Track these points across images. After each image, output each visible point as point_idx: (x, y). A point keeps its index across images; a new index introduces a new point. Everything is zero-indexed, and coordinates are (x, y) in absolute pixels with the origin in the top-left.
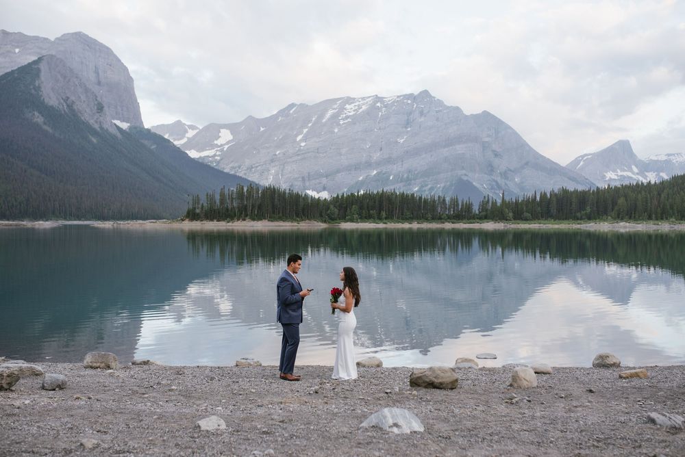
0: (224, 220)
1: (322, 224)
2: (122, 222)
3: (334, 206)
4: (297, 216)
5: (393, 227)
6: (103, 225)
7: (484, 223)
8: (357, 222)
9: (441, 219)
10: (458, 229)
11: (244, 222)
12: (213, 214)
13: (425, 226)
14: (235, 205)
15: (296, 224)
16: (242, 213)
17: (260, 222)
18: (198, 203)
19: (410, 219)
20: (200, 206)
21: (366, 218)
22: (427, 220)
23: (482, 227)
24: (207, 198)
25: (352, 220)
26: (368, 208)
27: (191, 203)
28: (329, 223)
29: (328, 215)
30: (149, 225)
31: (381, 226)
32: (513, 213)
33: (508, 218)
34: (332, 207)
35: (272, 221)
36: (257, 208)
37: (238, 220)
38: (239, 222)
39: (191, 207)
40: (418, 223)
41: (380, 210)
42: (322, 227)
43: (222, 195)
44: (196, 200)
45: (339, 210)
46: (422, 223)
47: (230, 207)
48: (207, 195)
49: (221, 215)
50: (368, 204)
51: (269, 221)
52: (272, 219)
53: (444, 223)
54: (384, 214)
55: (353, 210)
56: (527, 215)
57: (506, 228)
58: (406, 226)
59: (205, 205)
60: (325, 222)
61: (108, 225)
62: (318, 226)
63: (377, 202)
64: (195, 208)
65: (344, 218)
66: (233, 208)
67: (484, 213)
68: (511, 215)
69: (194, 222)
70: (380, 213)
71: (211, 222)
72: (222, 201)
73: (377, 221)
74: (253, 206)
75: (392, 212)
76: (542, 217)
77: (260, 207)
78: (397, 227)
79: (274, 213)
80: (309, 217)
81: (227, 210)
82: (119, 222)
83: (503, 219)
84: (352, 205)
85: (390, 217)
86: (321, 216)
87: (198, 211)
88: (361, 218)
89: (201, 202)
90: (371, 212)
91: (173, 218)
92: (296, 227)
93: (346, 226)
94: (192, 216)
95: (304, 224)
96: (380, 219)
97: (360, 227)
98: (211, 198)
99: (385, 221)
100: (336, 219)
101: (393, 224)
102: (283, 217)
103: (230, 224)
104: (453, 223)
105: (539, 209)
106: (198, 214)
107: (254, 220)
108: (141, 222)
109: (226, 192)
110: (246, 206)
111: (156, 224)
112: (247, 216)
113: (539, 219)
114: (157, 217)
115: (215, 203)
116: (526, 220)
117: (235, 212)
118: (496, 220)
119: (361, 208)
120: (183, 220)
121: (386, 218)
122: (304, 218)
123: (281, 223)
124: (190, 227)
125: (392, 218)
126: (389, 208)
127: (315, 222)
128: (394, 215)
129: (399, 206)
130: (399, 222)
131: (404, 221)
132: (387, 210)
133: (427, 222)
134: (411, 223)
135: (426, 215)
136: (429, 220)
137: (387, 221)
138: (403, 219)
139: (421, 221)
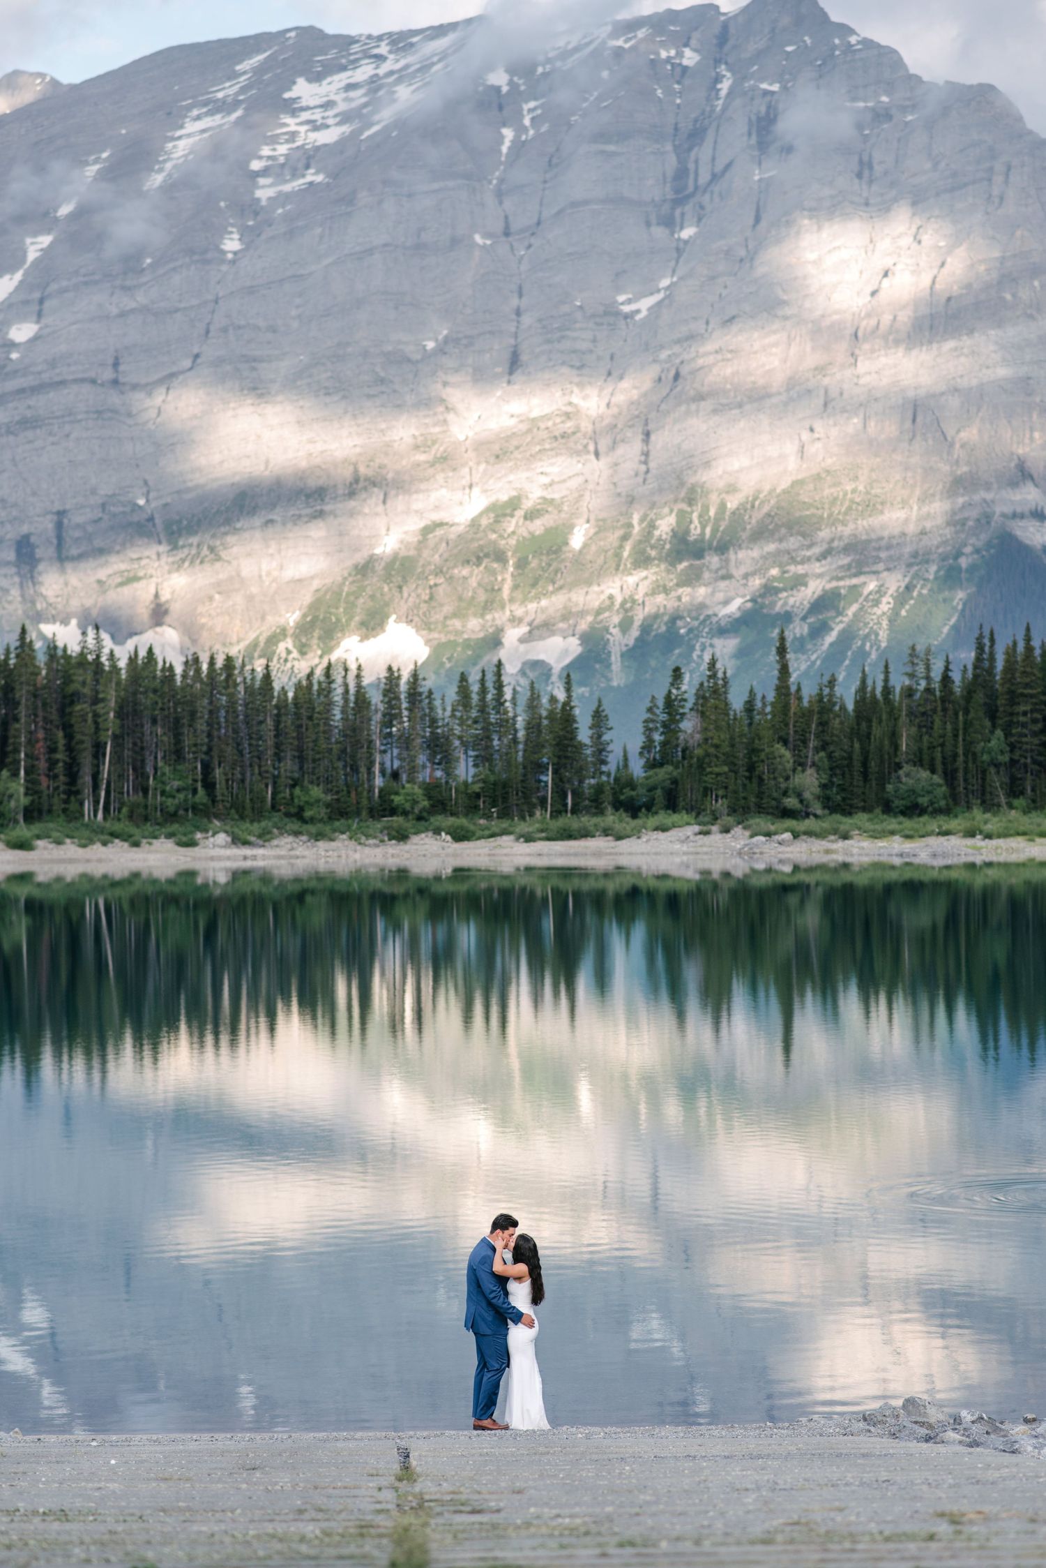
5: (71, 872)
7: (636, 833)
9: (393, 812)
10: (489, 874)
13: (286, 857)
19: (185, 817)
22: (298, 819)
23: (624, 861)
32: (837, 768)
33: (791, 802)
40: (237, 841)
46: (265, 837)
53: (402, 837)
54: (15, 790)
56: (916, 778)
57: (761, 866)
58: (158, 858)
67: (663, 773)
68: (809, 781)
75: (72, 774)
76: (1014, 790)
78: (97, 870)
83: (761, 810)
85: (54, 809)
99: (22, 831)
101: (70, 849)
104: (460, 836)
105: (997, 740)
113: (989, 805)
116: (913, 810)
118: (715, 818)
121: (32, 814)
125: (73, 816)
126: (52, 750)
128: (87, 791)
129: (115, 737)
130: (114, 835)
131: (149, 827)
132: (42, 765)
133: (297, 834)
134: (192, 844)
135: (297, 791)
136: (312, 820)
137: (36, 828)
138: (146, 819)
139: (256, 827)
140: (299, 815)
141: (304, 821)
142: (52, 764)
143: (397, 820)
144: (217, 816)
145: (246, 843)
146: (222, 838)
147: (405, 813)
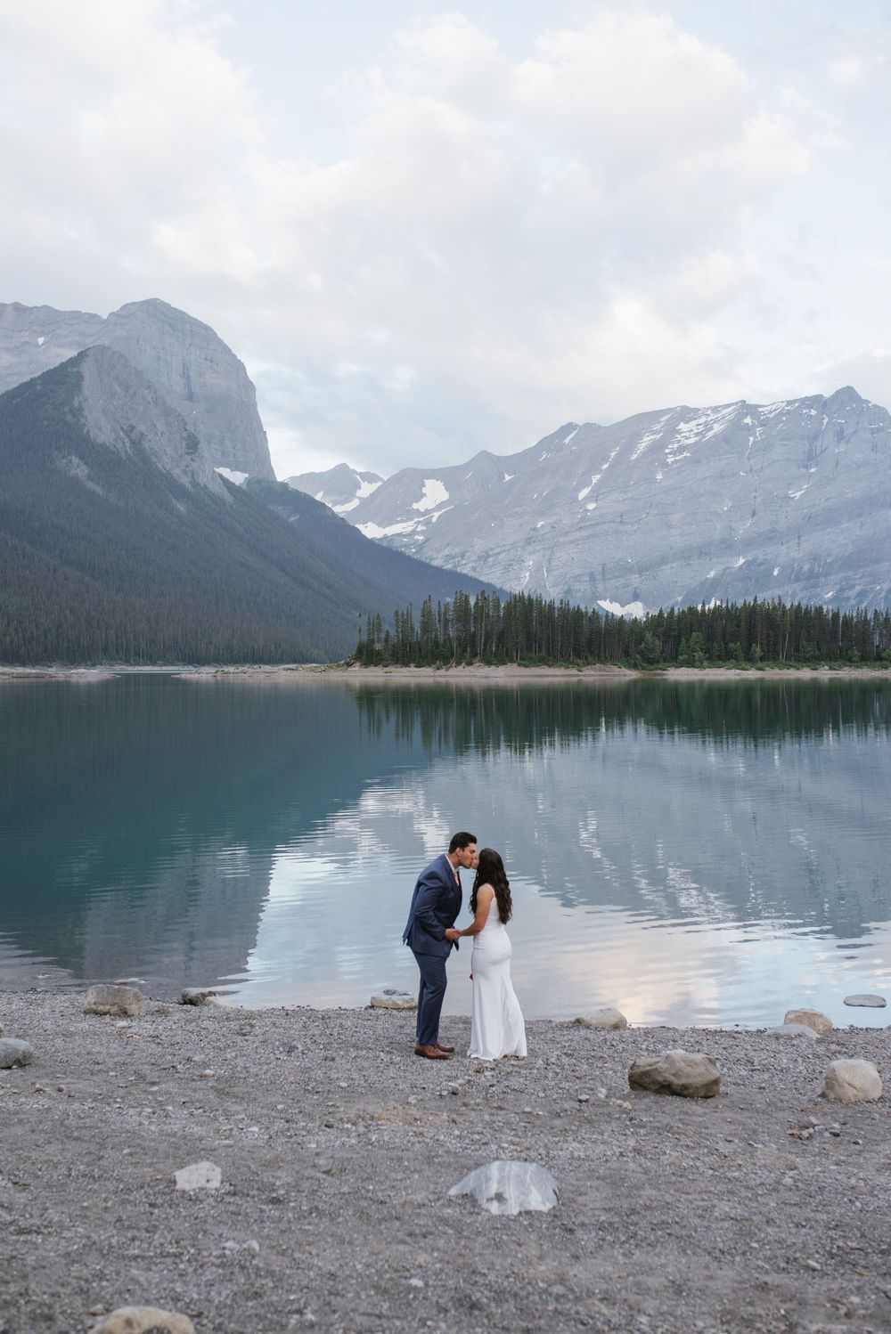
0: (429, 665)
1: (630, 672)
2: (232, 669)
3: (654, 635)
4: (578, 655)
5: (777, 677)
6: (197, 676)
8: (702, 667)
9: (882, 659)
11: (470, 668)
12: (407, 652)
13: (847, 674)
14: (452, 633)
15: (575, 672)
16: (466, 651)
17: (502, 668)
18: (379, 630)
19: (813, 661)
20: (383, 636)
21: (720, 658)
22: (850, 661)
24: (397, 621)
25: (690, 663)
26: (724, 636)
27: (364, 628)
28: (643, 669)
29: (642, 653)
30: (284, 675)
31: (752, 674)
34: (648, 635)
35: (526, 666)
36: (495, 640)
37: (458, 664)
38: (460, 668)
39: (365, 638)
40: (831, 669)
41: (750, 642)
42: (628, 678)
43: (426, 613)
44: (376, 625)
45: (664, 643)
46: (840, 668)
47: (441, 638)
48: (397, 612)
49: (423, 652)
50: (724, 629)
51: (519, 665)
52: (526, 661)
53: (886, 668)
54: (757, 650)
55: (692, 643)
58: (806, 674)
59: (392, 632)
60: (635, 666)
61: (204, 674)
62: (623, 675)
63: (743, 624)
64: (372, 641)
65: (674, 659)
66: (448, 640)
69: (372, 668)
70: (749, 649)
71: (404, 669)
72: (426, 626)
73: (743, 665)
74: (488, 636)
75: (775, 645)
77: (501, 638)
78: (786, 677)
79: (529, 648)
80: (602, 655)
81: (437, 643)
82: (226, 669)
84: (692, 631)
85: (771, 656)
86: (627, 654)
87: (378, 647)
88: (707, 659)
89: (386, 627)
90: (731, 645)
91: (332, 659)
92: (575, 679)
93: (679, 675)
94: (367, 656)
95: (592, 672)
96: (749, 660)
97: (707, 678)
98: (403, 621)
99: (760, 664)
100: (658, 661)
101: (777, 671)
102: (550, 658)
103: (442, 672)
106: (378, 653)
107: (489, 663)
108: (267, 668)
109: (434, 608)
110: (474, 636)
111: (296, 673)
112: (476, 655)
114: (300, 658)
115: (412, 629)
117: (452, 647)
119: (710, 638)
120: (349, 665)
121: (762, 659)
122: (590, 659)
123: (546, 670)
124: (364, 679)
125: (775, 659)
126: (768, 636)
127: (615, 669)
128: (781, 651)
129: (790, 633)
130: (791, 666)
131: (801, 664)
132: (765, 642)
133: (850, 666)
134: (816, 669)
135: (849, 652)
136: (854, 662)
137: (765, 663)
138: (799, 661)
139: (837, 664)
140: (850, 660)
141: (852, 662)
142: (769, 642)
143: (885, 662)
144: (823, 660)
145: (834, 669)
146: (826, 667)
147: (886, 659)
